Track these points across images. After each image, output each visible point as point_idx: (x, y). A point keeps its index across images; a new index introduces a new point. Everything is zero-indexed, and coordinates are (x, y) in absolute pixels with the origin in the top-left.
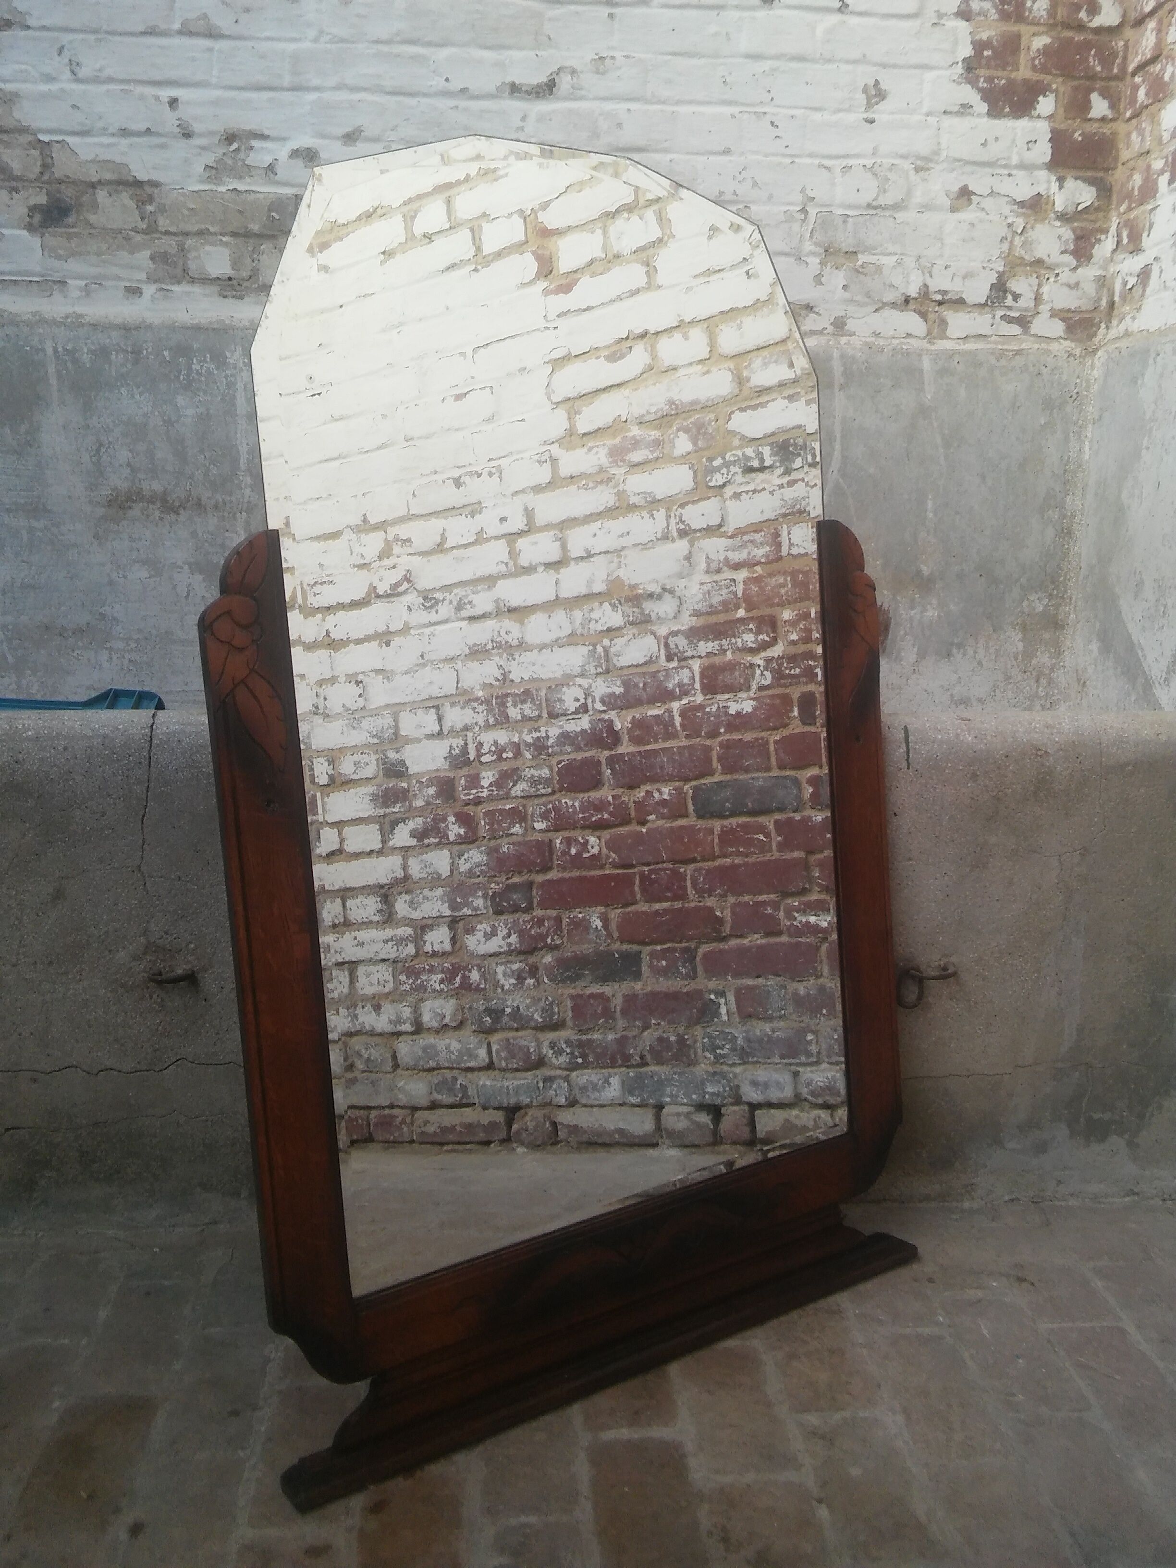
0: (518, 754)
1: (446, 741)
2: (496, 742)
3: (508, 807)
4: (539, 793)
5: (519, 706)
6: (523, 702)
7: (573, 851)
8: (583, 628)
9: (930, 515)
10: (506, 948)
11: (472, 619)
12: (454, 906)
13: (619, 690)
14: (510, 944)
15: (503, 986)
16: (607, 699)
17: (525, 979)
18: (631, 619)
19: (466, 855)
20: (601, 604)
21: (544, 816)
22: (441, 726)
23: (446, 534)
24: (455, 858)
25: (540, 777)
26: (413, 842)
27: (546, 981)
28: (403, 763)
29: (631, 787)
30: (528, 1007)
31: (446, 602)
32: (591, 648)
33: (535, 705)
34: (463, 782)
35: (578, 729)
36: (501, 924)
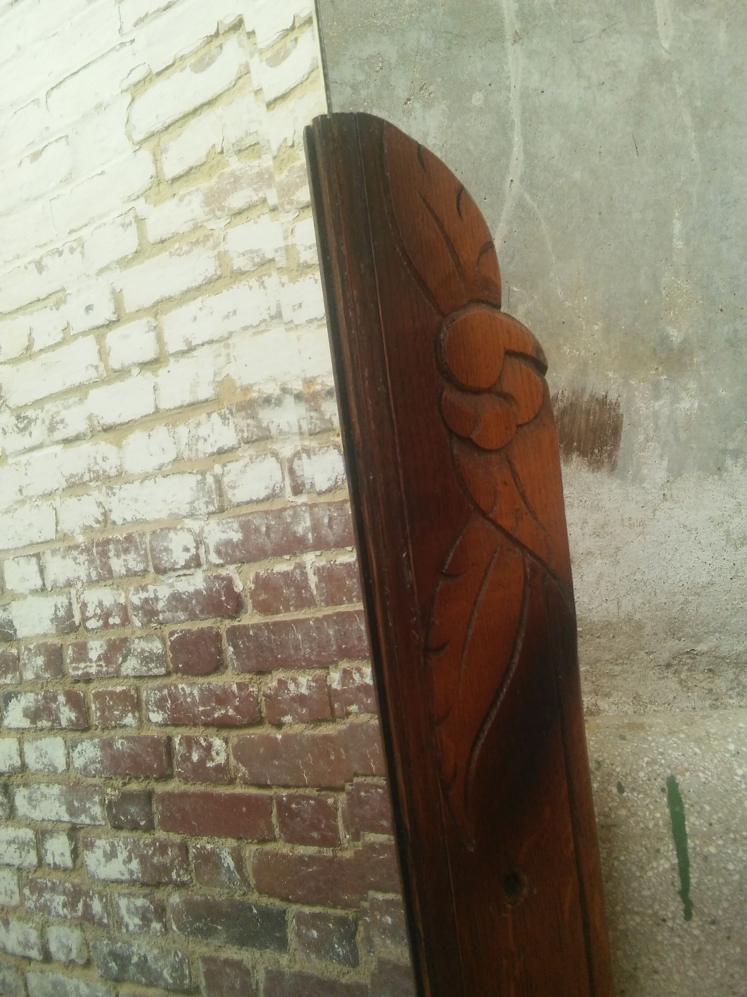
0: (126, 621)
1: (50, 599)
2: (100, 604)
3: (119, 689)
4: (151, 673)
5: (123, 557)
6: (126, 551)
7: (195, 757)
8: (191, 450)
9: (679, 244)
10: (127, 877)
11: (67, 441)
12: (72, 812)
13: (237, 537)
14: (131, 873)
15: (127, 926)
16: (223, 549)
17: (150, 921)
18: (246, 435)
19: (79, 748)
20: (209, 415)
21: (160, 705)
22: (43, 579)
23: (33, 335)
24: (70, 747)
25: (151, 653)
26: (26, 723)
27: (174, 927)
28: (10, 624)
29: (262, 672)
30: (156, 959)
31: (39, 422)
32: (199, 477)
33: (139, 555)
34: (70, 652)
35: (191, 589)
36: (121, 843)
